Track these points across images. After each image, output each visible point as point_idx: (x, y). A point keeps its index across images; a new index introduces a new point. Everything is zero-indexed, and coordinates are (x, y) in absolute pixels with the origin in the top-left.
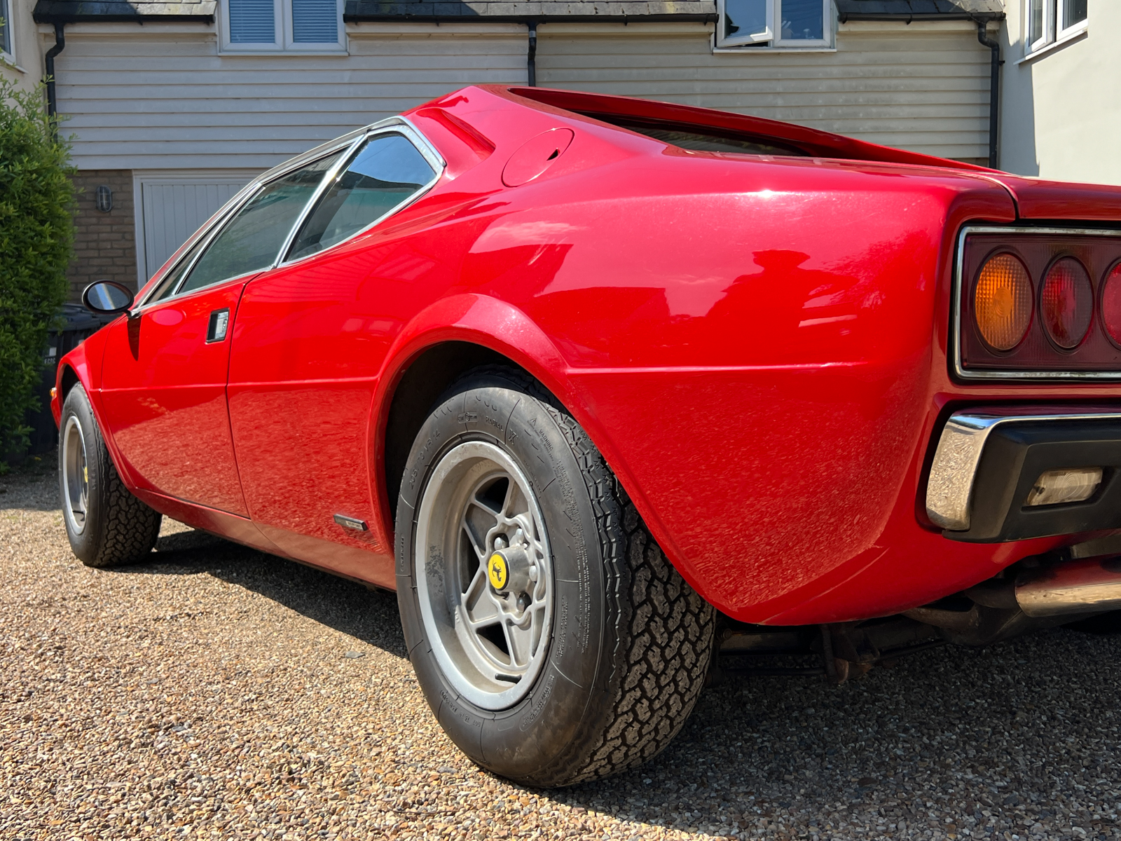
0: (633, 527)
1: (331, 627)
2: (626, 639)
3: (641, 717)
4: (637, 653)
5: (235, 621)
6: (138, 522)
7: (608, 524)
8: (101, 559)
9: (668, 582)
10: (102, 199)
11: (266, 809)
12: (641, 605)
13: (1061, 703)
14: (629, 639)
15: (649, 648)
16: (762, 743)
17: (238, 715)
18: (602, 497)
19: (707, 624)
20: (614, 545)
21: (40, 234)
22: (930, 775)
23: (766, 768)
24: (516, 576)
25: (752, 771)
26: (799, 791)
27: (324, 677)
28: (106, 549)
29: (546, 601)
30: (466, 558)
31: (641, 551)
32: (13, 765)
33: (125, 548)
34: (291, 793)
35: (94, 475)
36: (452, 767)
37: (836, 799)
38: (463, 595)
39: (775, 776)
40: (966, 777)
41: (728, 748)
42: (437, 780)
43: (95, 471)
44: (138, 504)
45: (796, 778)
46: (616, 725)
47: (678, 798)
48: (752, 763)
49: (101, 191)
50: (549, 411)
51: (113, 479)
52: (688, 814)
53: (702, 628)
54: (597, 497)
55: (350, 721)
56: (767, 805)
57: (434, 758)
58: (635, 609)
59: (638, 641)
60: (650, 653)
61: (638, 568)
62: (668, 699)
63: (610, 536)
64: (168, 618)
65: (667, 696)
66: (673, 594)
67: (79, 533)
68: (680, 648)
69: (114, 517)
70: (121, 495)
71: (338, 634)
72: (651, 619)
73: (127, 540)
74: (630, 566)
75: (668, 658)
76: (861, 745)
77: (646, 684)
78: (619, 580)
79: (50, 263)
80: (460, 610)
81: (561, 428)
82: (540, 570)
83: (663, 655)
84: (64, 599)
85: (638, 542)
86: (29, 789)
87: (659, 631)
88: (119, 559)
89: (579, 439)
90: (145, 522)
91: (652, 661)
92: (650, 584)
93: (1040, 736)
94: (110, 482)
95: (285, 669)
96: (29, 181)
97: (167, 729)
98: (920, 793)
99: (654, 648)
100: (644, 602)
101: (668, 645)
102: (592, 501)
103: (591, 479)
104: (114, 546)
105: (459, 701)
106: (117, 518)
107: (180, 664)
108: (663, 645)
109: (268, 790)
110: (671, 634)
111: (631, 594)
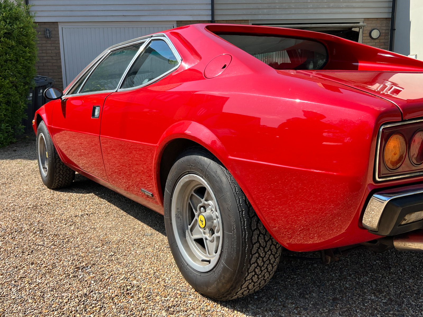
0: (253, 215)
1: (139, 220)
2: (250, 255)
3: (254, 281)
4: (253, 260)
5: (104, 217)
6: (67, 173)
7: (243, 214)
8: (54, 187)
9: (265, 234)
10: (47, 34)
11: (119, 308)
12: (255, 243)
13: (408, 263)
14: (251, 255)
15: (258, 258)
16: (297, 280)
17: (107, 262)
18: (241, 204)
19: (279, 248)
20: (246, 222)
21: (25, 52)
22: (359, 297)
23: (299, 292)
24: (209, 223)
25: (293, 293)
26: (311, 302)
27: (138, 245)
28: (56, 183)
29: (220, 234)
30: (190, 212)
31: (256, 224)
32: (29, 285)
33: (62, 183)
34: (128, 300)
35: (50, 157)
36: (185, 289)
37: (324, 307)
38: (189, 226)
39: (302, 295)
40: (372, 298)
41: (285, 282)
42: (180, 295)
43: (50, 155)
45: (310, 297)
46: (245, 284)
47: (267, 305)
48: (294, 289)
49: (47, 31)
50: (222, 169)
52: (270, 313)
53: (277, 249)
54: (239, 203)
55: (148, 266)
56: (299, 309)
57: (178, 285)
58: (253, 245)
59: (254, 256)
60: (258, 260)
61: (254, 230)
62: (264, 274)
63: (244, 218)
64: (80, 215)
65: (264, 273)
66: (267, 239)
67: (46, 176)
68: (269, 257)
69: (58, 172)
70: (60, 164)
71: (142, 224)
72: (259, 248)
73: (63, 180)
74: (251, 229)
75: (265, 261)
76: (334, 282)
77: (256, 270)
78: (247, 234)
79: (29, 63)
80: (188, 232)
81: (226, 176)
82: (217, 222)
83: (263, 260)
84: (41, 205)
85: (255, 221)
86: (35, 296)
87: (262, 252)
88: (60, 186)
89: (233, 180)
91: (259, 262)
92: (259, 236)
93: (399, 279)
95: (124, 241)
96: (20, 31)
97: (82, 269)
98: (355, 305)
99: (260, 258)
100: (256, 242)
101: (265, 256)
102: (237, 205)
103: (237, 197)
104: (58, 182)
105: (188, 266)
107: (85, 238)
108: (263, 257)
109: (120, 298)
110: (266, 253)
111: (251, 240)
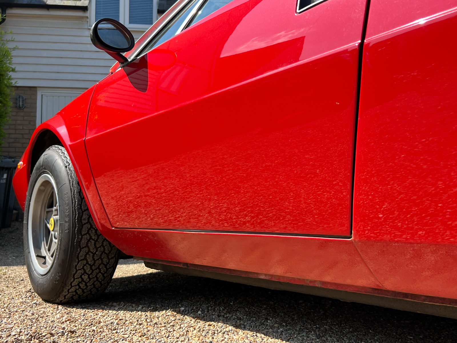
6: (102, 263)
10: (19, 102)
28: (72, 287)
33: (87, 287)
35: (67, 219)
43: (69, 215)
44: (104, 247)
49: (19, 98)
51: (85, 224)
67: (44, 274)
69: (83, 258)
70: (91, 238)
73: (90, 279)
90: (108, 263)
94: (83, 225)
104: (78, 285)
106: (85, 259)
